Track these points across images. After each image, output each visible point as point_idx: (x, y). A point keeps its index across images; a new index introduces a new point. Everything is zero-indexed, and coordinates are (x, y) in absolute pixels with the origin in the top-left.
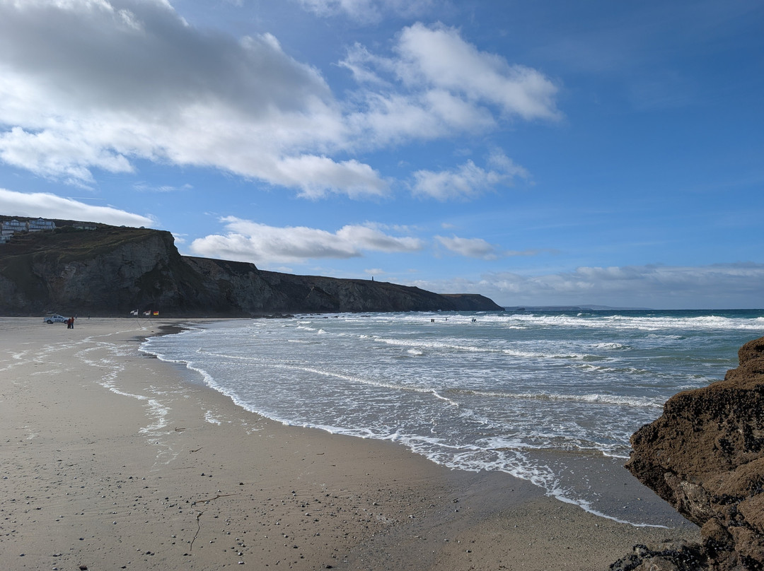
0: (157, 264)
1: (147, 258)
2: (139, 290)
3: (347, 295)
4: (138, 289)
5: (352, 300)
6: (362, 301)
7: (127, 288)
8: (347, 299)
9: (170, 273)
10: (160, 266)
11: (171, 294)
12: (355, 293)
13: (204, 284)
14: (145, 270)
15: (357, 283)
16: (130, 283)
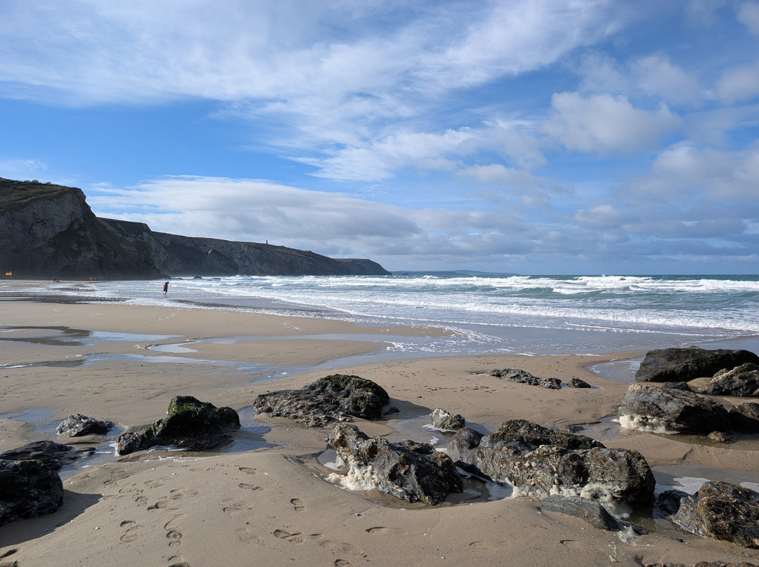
0: (72, 224)
1: (61, 217)
2: (54, 250)
3: (242, 258)
4: (52, 250)
5: (247, 264)
6: (258, 264)
7: (40, 248)
8: (242, 262)
9: (88, 233)
10: (76, 226)
11: (90, 256)
12: (250, 257)
13: (121, 245)
14: (58, 230)
15: (252, 247)
16: (43, 243)
